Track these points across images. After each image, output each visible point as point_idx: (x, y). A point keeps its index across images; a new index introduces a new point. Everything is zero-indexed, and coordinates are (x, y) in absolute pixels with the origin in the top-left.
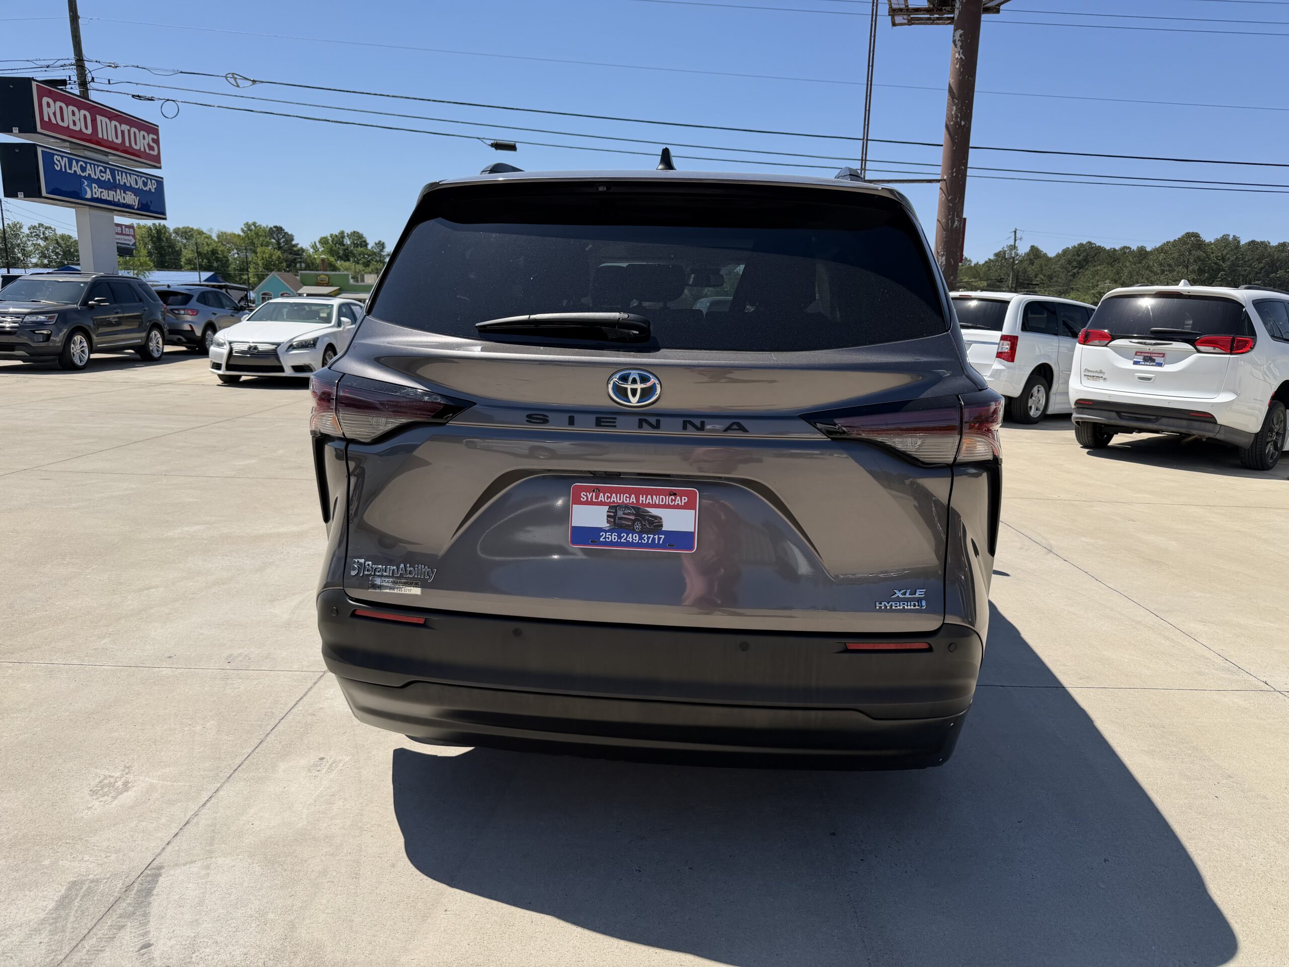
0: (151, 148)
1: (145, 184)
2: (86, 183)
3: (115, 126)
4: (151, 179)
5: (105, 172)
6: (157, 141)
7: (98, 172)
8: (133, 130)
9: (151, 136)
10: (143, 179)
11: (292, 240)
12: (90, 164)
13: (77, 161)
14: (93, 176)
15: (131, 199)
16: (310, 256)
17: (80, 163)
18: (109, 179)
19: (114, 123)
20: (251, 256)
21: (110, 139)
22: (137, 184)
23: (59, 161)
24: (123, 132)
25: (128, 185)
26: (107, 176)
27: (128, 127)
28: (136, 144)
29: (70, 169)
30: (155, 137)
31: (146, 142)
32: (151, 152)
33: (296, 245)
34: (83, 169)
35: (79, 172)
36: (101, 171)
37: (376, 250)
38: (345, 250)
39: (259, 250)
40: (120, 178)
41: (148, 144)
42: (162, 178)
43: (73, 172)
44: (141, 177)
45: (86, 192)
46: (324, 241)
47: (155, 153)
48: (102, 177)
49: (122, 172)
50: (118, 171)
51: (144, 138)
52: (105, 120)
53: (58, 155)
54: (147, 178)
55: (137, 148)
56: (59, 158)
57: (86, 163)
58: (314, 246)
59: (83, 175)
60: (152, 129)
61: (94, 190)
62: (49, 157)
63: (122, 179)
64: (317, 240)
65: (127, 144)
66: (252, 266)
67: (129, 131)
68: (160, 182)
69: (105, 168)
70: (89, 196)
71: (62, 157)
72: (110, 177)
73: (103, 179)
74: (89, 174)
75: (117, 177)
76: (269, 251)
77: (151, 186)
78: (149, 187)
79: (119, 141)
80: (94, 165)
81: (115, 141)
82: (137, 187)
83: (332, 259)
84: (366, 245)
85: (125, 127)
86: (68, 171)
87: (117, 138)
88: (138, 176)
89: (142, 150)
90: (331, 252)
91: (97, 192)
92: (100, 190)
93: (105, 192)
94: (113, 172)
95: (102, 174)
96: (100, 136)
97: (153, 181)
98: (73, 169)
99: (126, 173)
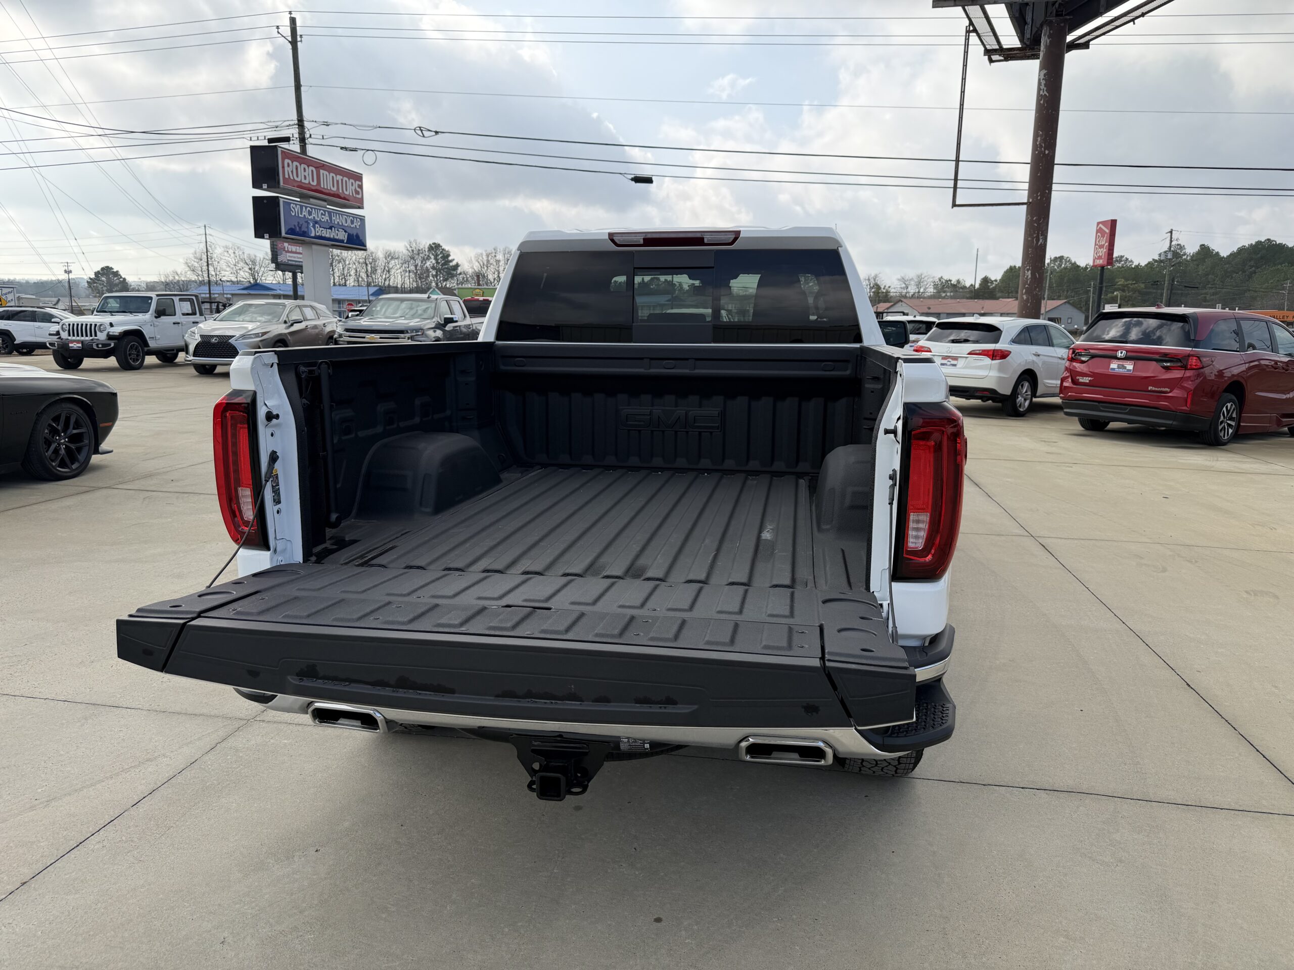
0: (357, 193)
1: (352, 222)
2: (312, 225)
3: (333, 177)
4: (356, 218)
5: (325, 215)
6: (361, 187)
7: (320, 215)
8: (345, 179)
9: (358, 183)
10: (351, 218)
12: (315, 209)
13: (306, 207)
14: (316, 218)
15: (342, 235)
17: (308, 209)
18: (327, 220)
19: (332, 174)
21: (329, 188)
22: (346, 223)
23: (294, 208)
24: (338, 181)
25: (341, 224)
26: (326, 218)
27: (342, 177)
28: (346, 190)
29: (301, 214)
30: (360, 183)
31: (353, 188)
32: (357, 196)
34: (310, 213)
35: (307, 216)
36: (322, 214)
40: (335, 218)
41: (355, 189)
42: (364, 217)
43: (303, 216)
44: (350, 216)
45: (311, 233)
47: (360, 196)
48: (323, 218)
49: (336, 213)
50: (334, 213)
51: (352, 185)
52: (326, 173)
53: (293, 204)
54: (353, 217)
55: (347, 193)
56: (294, 206)
57: (311, 208)
59: (310, 217)
60: (358, 177)
61: (317, 229)
62: (287, 204)
63: (336, 220)
65: (341, 191)
67: (342, 180)
68: (362, 219)
69: (325, 211)
70: (313, 235)
71: (296, 205)
72: (328, 218)
73: (323, 220)
74: (314, 217)
75: (333, 218)
77: (357, 224)
78: (355, 224)
79: (335, 189)
80: (317, 209)
81: (332, 189)
82: (346, 225)
85: (339, 178)
86: (300, 215)
87: (333, 186)
88: (347, 216)
89: (351, 194)
91: (320, 231)
92: (321, 229)
93: (324, 231)
94: (330, 213)
95: (323, 216)
96: (322, 186)
97: (358, 220)
98: (303, 213)
99: (339, 214)
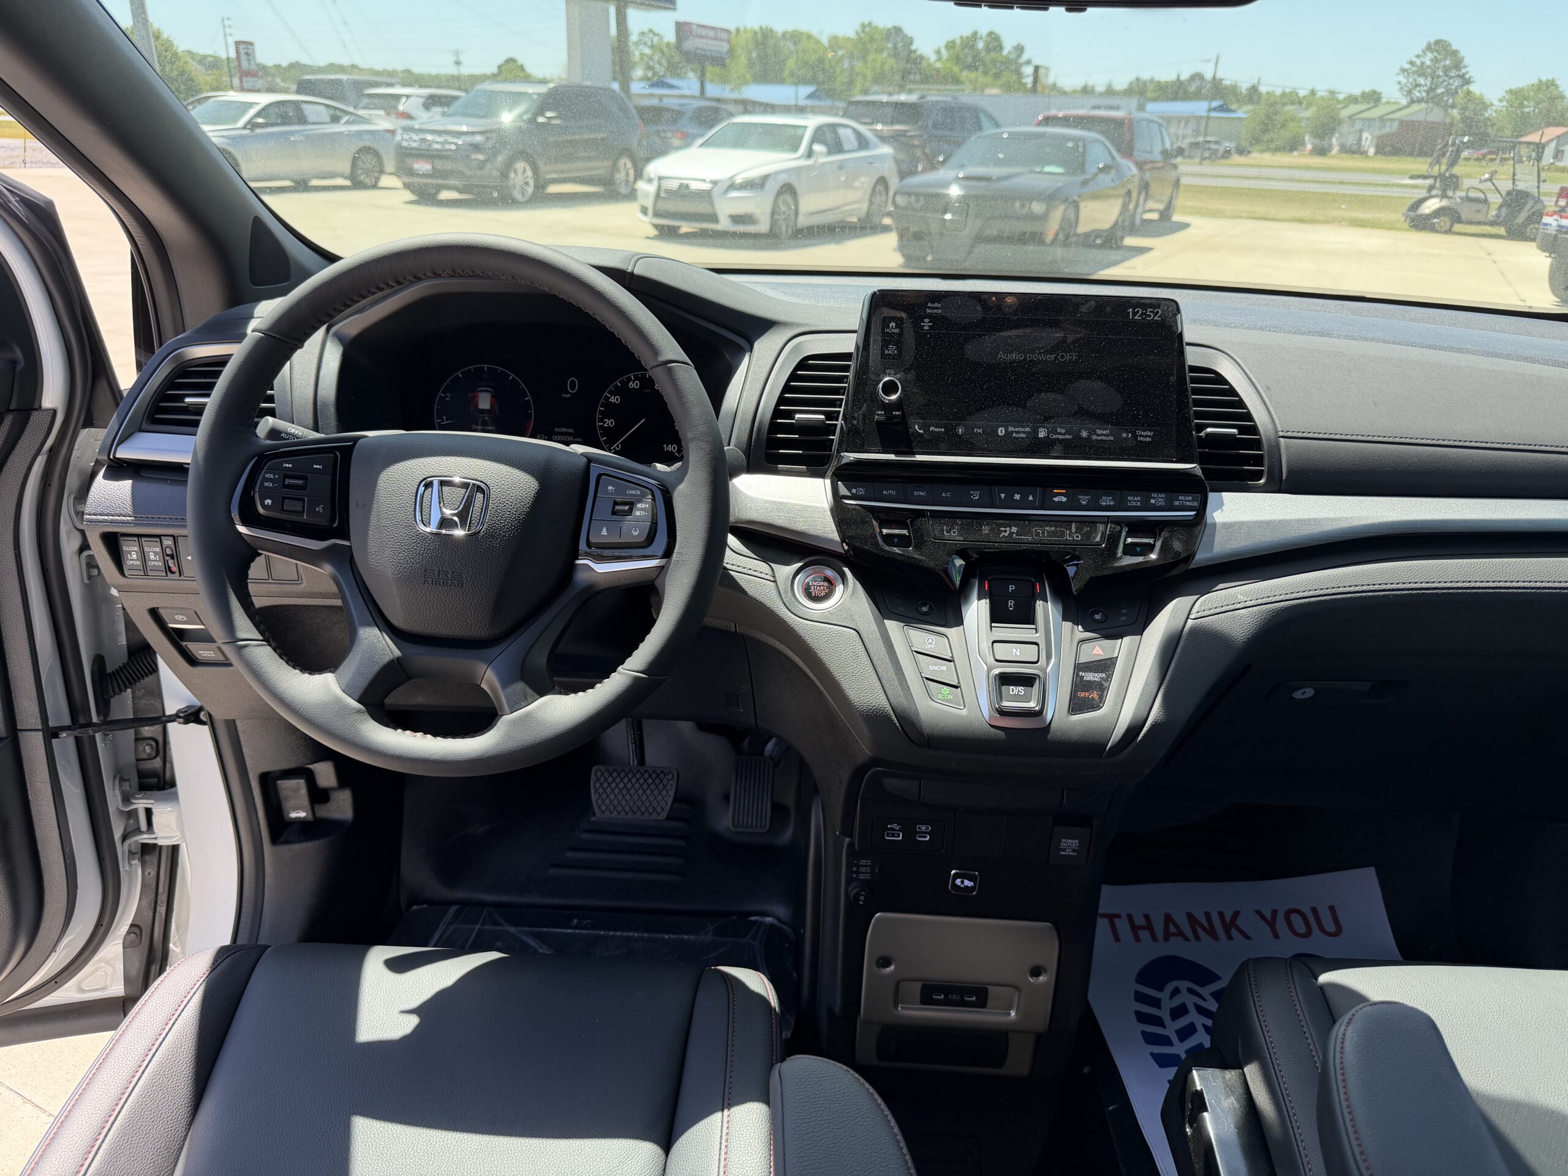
11: (911, 43)
16: (929, 65)
20: (859, 65)
33: (915, 51)
37: (1013, 56)
38: (974, 57)
39: (871, 57)
46: (950, 45)
58: (938, 52)
64: (942, 44)
66: (859, 78)
76: (883, 59)
83: (956, 69)
84: (1001, 48)
90: (957, 59)
